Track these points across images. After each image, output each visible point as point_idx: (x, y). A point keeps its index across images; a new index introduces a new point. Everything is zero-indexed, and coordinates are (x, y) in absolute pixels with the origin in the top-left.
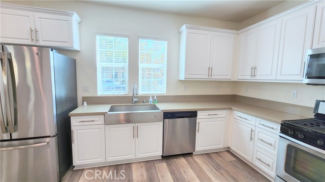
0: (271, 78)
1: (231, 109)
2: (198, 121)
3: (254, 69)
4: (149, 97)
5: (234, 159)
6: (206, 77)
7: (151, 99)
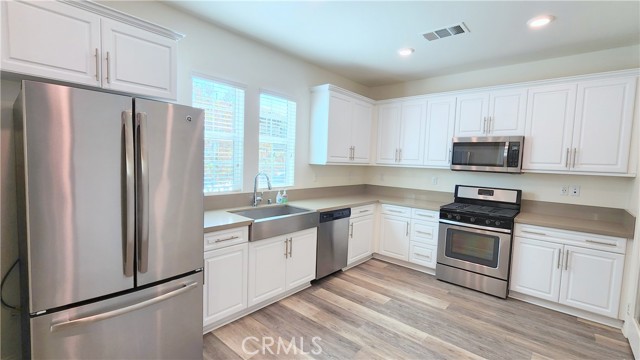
0: (419, 163)
1: (378, 202)
2: (351, 221)
3: (399, 152)
4: (276, 193)
5: (386, 265)
6: (347, 160)
7: (279, 197)
